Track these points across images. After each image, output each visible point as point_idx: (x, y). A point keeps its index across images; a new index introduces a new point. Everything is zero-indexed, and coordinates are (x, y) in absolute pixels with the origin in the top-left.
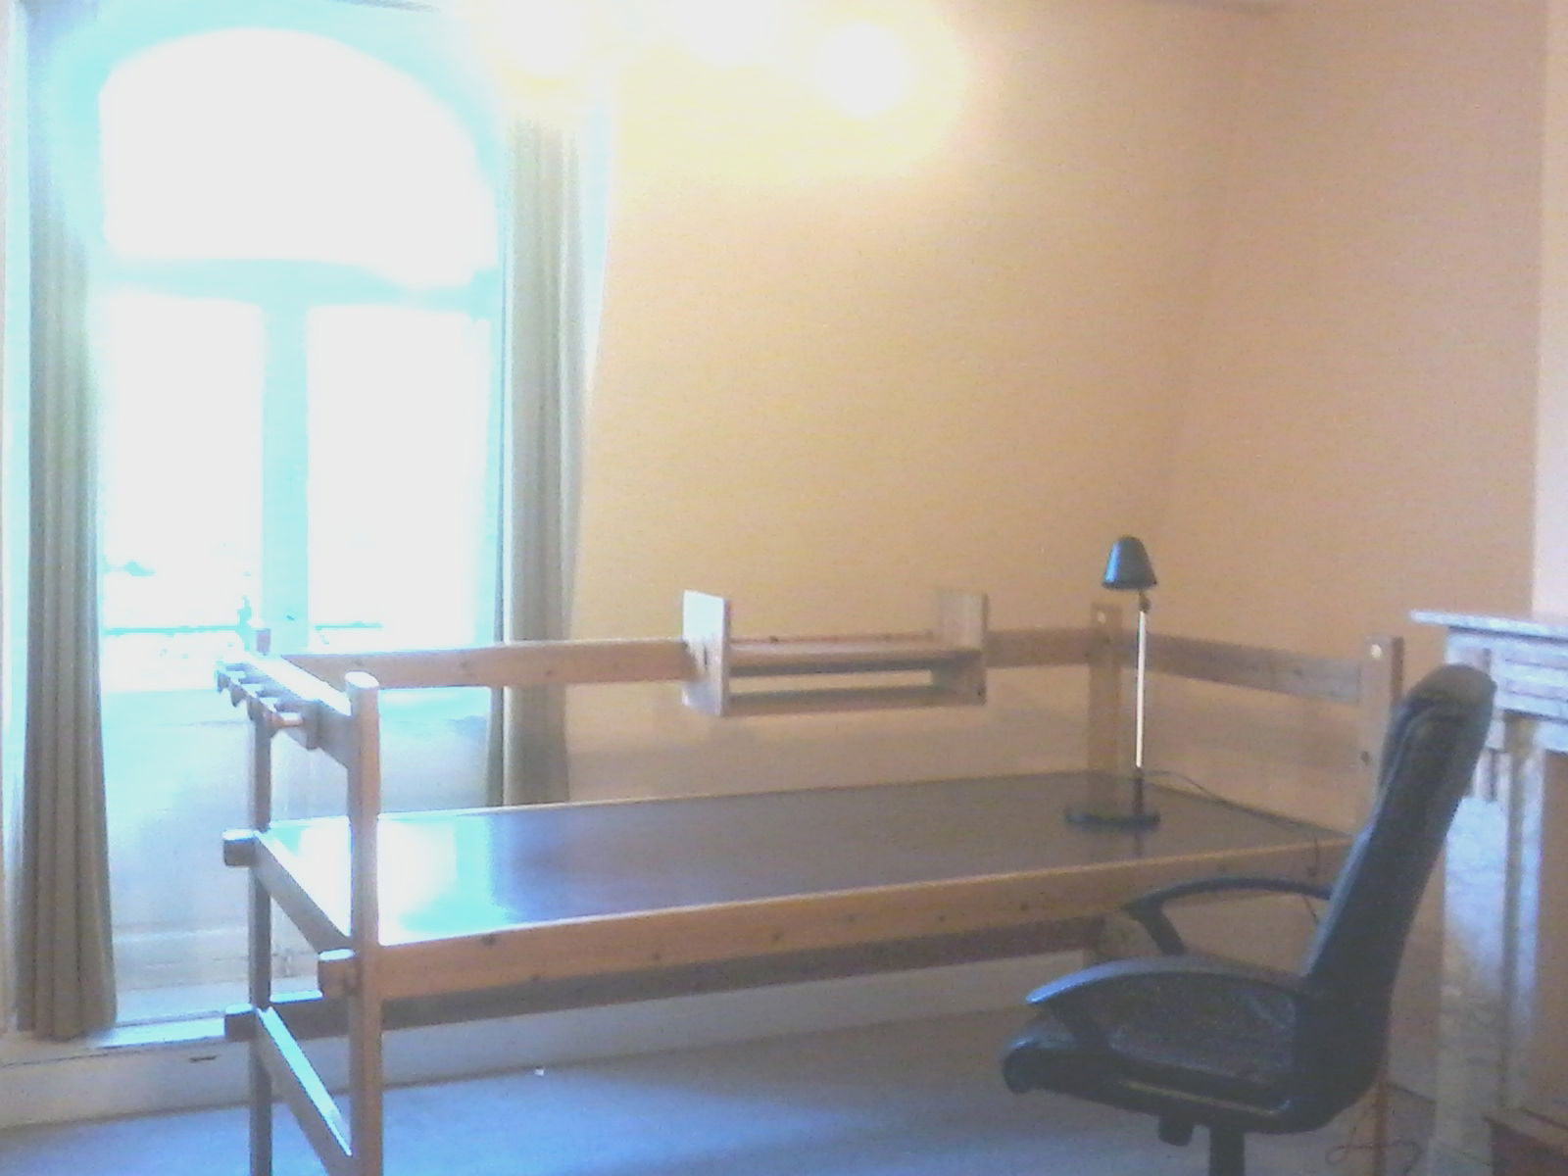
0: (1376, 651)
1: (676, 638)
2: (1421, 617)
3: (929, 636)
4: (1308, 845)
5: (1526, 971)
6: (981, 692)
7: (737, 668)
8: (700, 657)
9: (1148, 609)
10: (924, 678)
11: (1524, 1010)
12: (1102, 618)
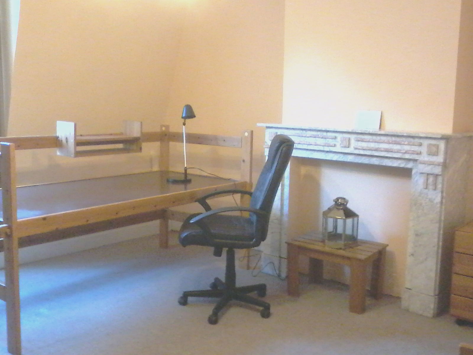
0: (246, 134)
1: (54, 135)
2: (259, 125)
3: (122, 134)
4: (233, 183)
5: (286, 209)
6: (141, 149)
7: (78, 143)
8: (64, 141)
9: (185, 125)
10: (121, 146)
11: (285, 219)
12: (164, 129)
